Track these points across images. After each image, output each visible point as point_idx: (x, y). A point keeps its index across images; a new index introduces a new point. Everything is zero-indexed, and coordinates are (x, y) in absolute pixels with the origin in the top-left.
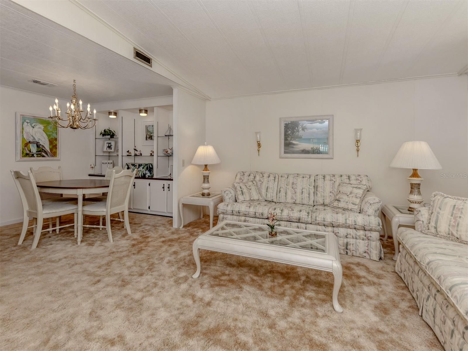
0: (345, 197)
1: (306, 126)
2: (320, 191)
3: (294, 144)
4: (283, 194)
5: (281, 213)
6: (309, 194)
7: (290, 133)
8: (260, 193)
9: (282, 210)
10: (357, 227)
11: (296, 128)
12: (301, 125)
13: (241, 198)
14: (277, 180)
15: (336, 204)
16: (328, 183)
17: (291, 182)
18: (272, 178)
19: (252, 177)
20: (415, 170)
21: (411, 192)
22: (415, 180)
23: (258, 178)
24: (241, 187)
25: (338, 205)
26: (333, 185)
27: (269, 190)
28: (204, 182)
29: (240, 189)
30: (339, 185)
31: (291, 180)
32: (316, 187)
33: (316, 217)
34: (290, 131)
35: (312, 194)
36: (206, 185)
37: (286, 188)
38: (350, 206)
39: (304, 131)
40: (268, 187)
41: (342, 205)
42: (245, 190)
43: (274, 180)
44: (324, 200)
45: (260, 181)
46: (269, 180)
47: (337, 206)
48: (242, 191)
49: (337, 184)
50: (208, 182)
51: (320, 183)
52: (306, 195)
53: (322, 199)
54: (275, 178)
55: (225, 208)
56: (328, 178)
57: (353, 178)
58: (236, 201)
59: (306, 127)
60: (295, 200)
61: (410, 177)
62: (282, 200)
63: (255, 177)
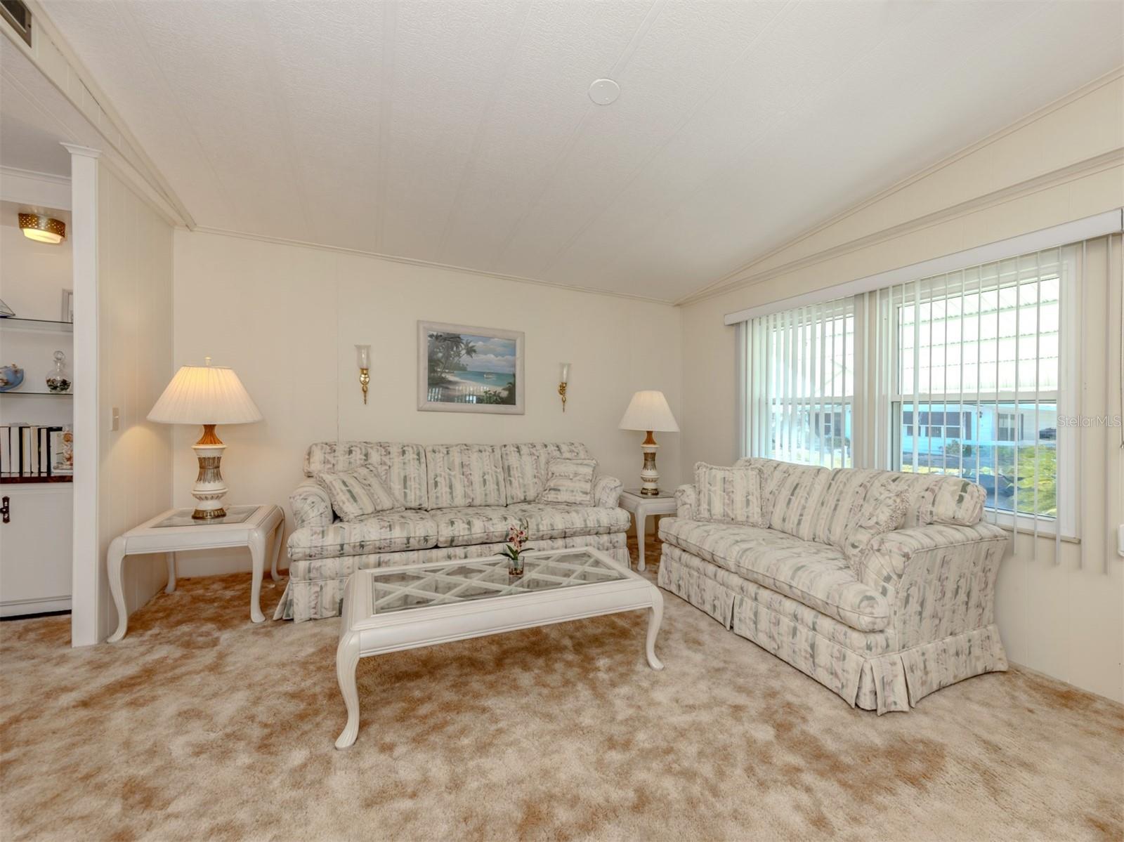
0: (567, 483)
1: (473, 346)
2: (516, 476)
3: (450, 382)
4: (443, 488)
5: (470, 529)
6: (498, 484)
7: (442, 357)
8: (389, 490)
9: (469, 523)
10: (601, 530)
11: (455, 349)
12: (464, 342)
13: (349, 509)
14: (423, 460)
15: (551, 496)
16: (528, 461)
17: (457, 461)
18: (411, 455)
19: (358, 456)
20: (650, 433)
21: (645, 466)
22: (650, 448)
23: (375, 457)
24: (344, 483)
25: (557, 498)
26: (536, 463)
27: (410, 483)
28: (201, 477)
29: (344, 488)
30: (547, 463)
31: (456, 457)
32: (508, 470)
33: (538, 525)
34: (441, 352)
35: (502, 483)
36: (210, 487)
37: (449, 475)
38: (579, 498)
39: (472, 357)
40: (405, 477)
41: (563, 497)
42: (357, 490)
43: (419, 459)
44: (525, 492)
45: (383, 463)
46: (406, 461)
47: (555, 500)
48: (350, 491)
49: (543, 460)
50: (217, 476)
51: (513, 460)
52: (491, 486)
53: (522, 490)
54: (418, 454)
55: (317, 541)
56: (524, 450)
57: (564, 448)
58: (336, 517)
59: (474, 348)
60: (473, 500)
61: (644, 443)
62: (445, 501)
63: (366, 455)
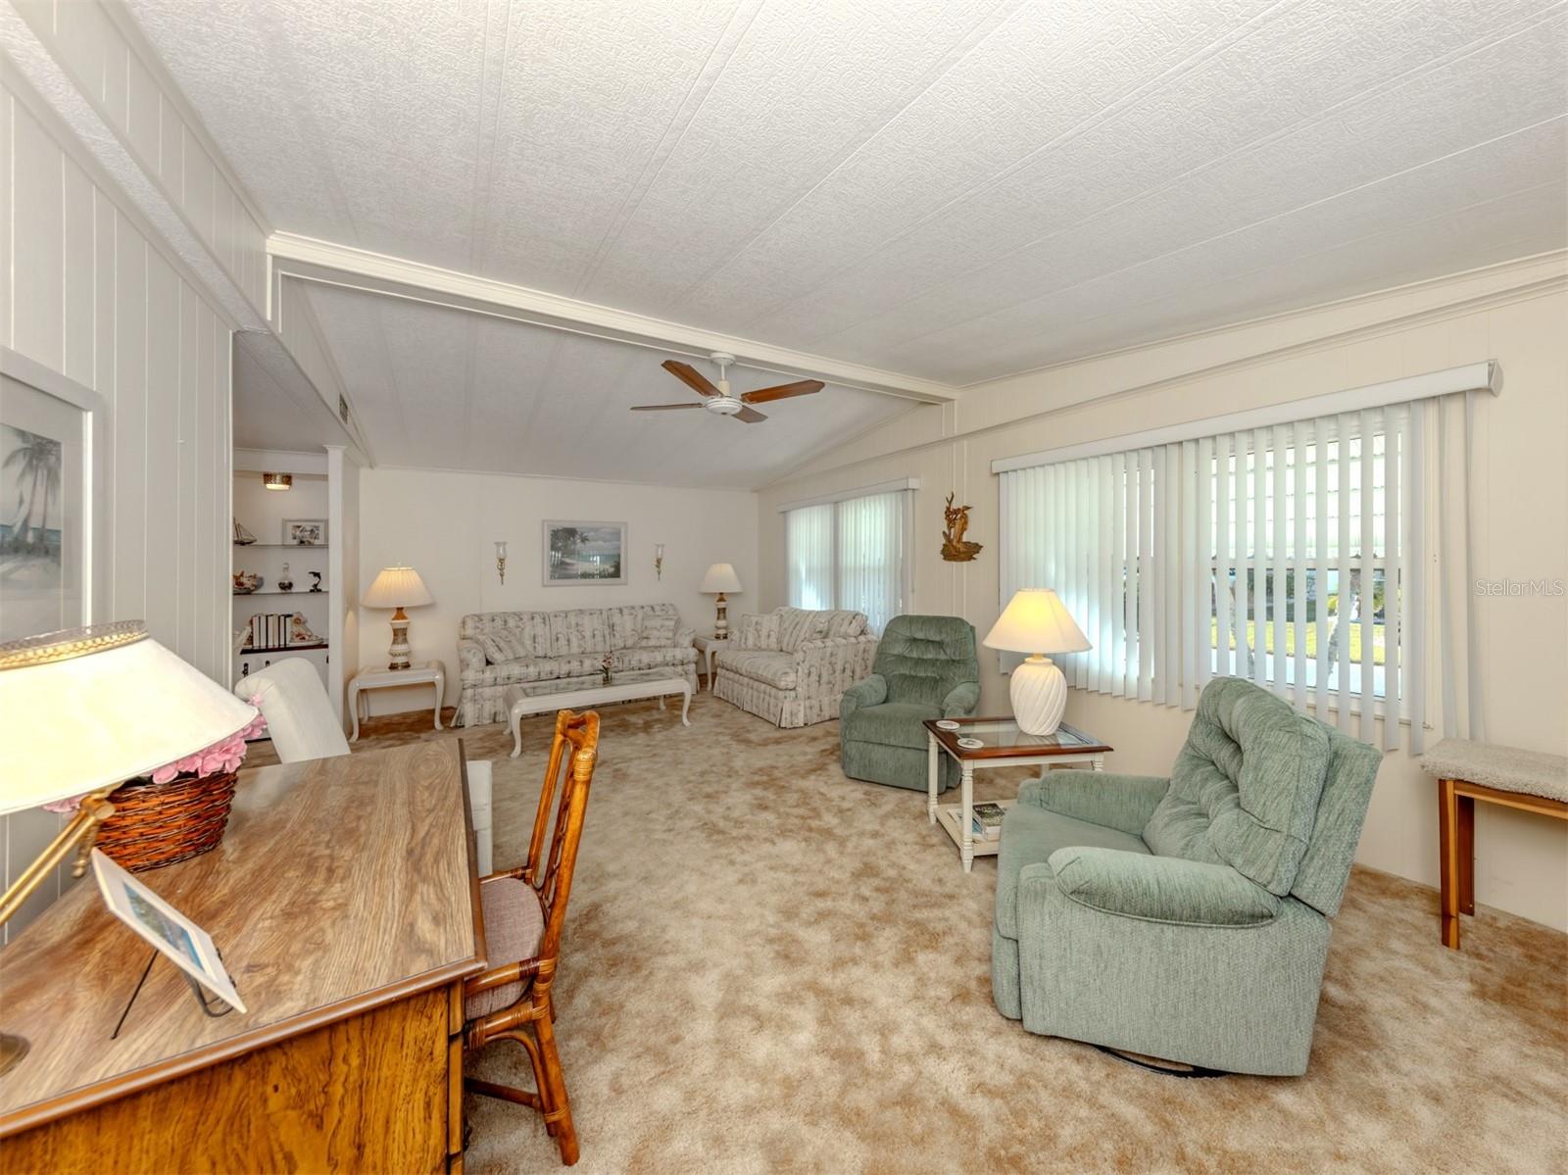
0: (656, 633)
2: (619, 631)
3: (568, 565)
4: (563, 642)
5: (582, 665)
6: (604, 636)
7: (561, 547)
8: (523, 644)
9: (581, 661)
10: (676, 662)
11: (572, 539)
13: (497, 656)
14: (547, 623)
15: (644, 643)
16: (627, 618)
17: (573, 623)
18: (538, 619)
19: (499, 622)
20: (722, 594)
21: (718, 618)
22: (722, 604)
23: (511, 623)
24: (493, 641)
25: (648, 644)
26: (635, 619)
27: (539, 640)
28: (394, 642)
29: (493, 644)
30: (643, 619)
31: (573, 619)
32: (612, 627)
33: (630, 661)
35: (607, 636)
36: (401, 648)
37: (567, 632)
38: (663, 642)
39: (585, 545)
40: (534, 635)
41: (652, 642)
42: (502, 644)
43: (544, 623)
44: (625, 642)
45: (518, 627)
46: (535, 624)
47: (645, 645)
48: (497, 646)
49: (640, 617)
50: (406, 640)
51: (616, 619)
52: (599, 638)
53: (623, 641)
54: (544, 619)
55: (477, 677)
56: (626, 611)
57: (657, 608)
58: (488, 663)
61: (717, 601)
62: (564, 651)
63: (505, 621)
